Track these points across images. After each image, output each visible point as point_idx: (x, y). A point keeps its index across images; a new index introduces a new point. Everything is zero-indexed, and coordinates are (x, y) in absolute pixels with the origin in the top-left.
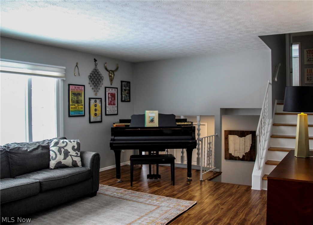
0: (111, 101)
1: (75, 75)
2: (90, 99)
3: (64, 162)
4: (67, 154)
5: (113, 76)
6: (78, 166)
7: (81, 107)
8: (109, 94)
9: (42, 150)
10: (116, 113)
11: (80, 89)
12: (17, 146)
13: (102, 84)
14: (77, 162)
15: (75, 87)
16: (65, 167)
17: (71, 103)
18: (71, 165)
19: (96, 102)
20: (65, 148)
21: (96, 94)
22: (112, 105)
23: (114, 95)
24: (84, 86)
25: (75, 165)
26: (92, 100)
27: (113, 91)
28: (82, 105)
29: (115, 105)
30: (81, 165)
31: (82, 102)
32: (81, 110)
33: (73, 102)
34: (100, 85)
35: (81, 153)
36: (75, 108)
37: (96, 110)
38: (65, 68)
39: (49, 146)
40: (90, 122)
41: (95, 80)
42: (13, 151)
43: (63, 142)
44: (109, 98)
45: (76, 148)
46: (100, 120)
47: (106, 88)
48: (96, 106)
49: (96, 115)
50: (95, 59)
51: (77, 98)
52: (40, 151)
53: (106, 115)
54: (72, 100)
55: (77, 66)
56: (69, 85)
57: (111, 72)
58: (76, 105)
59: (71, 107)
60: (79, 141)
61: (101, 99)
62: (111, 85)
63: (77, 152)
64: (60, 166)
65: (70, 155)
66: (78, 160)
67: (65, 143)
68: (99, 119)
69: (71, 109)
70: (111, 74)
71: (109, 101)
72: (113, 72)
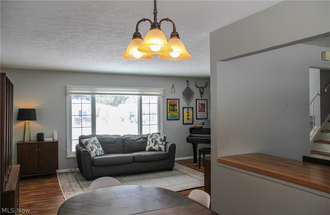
0: (201, 109)
1: (172, 93)
2: (183, 108)
3: (154, 147)
4: (156, 143)
5: (202, 91)
6: (162, 151)
7: (176, 114)
8: (199, 104)
9: (143, 139)
10: (206, 117)
11: (176, 101)
12: (129, 136)
13: (193, 97)
14: (162, 148)
15: (172, 101)
16: (154, 150)
17: (168, 111)
18: (158, 150)
19: (188, 110)
20: (156, 139)
21: (188, 105)
22: (202, 112)
23: (205, 104)
24: (179, 99)
25: (160, 149)
26: (185, 108)
27: (203, 102)
28: (177, 112)
29: (205, 112)
30: (164, 150)
31: (177, 111)
32: (177, 115)
33: (170, 110)
34: (192, 98)
35: (165, 143)
36: (172, 114)
37: (188, 116)
38: (163, 89)
39: (147, 137)
40: (184, 124)
41: (187, 95)
42: (126, 139)
43: (155, 136)
44: (199, 107)
45: (162, 140)
46: (192, 123)
47: (196, 100)
48: (188, 113)
49: (188, 119)
50: (187, 81)
51: (173, 108)
52: (141, 140)
53: (197, 119)
54: (169, 109)
55: (173, 86)
56: (167, 99)
57: (201, 88)
58: (173, 112)
59: (168, 113)
60: (165, 136)
61: (193, 108)
62: (202, 97)
63: (163, 142)
64: (151, 150)
65: (158, 144)
66: (162, 147)
67: (156, 136)
68: (190, 122)
69: (168, 115)
70: (200, 90)
71: (199, 109)
72: (203, 88)
